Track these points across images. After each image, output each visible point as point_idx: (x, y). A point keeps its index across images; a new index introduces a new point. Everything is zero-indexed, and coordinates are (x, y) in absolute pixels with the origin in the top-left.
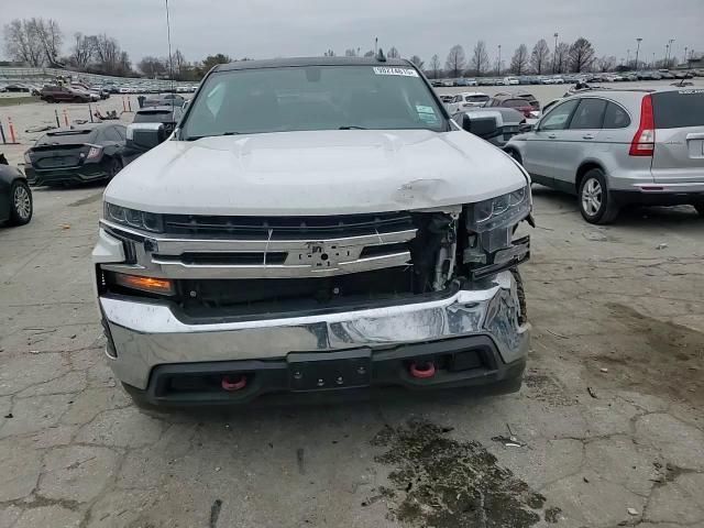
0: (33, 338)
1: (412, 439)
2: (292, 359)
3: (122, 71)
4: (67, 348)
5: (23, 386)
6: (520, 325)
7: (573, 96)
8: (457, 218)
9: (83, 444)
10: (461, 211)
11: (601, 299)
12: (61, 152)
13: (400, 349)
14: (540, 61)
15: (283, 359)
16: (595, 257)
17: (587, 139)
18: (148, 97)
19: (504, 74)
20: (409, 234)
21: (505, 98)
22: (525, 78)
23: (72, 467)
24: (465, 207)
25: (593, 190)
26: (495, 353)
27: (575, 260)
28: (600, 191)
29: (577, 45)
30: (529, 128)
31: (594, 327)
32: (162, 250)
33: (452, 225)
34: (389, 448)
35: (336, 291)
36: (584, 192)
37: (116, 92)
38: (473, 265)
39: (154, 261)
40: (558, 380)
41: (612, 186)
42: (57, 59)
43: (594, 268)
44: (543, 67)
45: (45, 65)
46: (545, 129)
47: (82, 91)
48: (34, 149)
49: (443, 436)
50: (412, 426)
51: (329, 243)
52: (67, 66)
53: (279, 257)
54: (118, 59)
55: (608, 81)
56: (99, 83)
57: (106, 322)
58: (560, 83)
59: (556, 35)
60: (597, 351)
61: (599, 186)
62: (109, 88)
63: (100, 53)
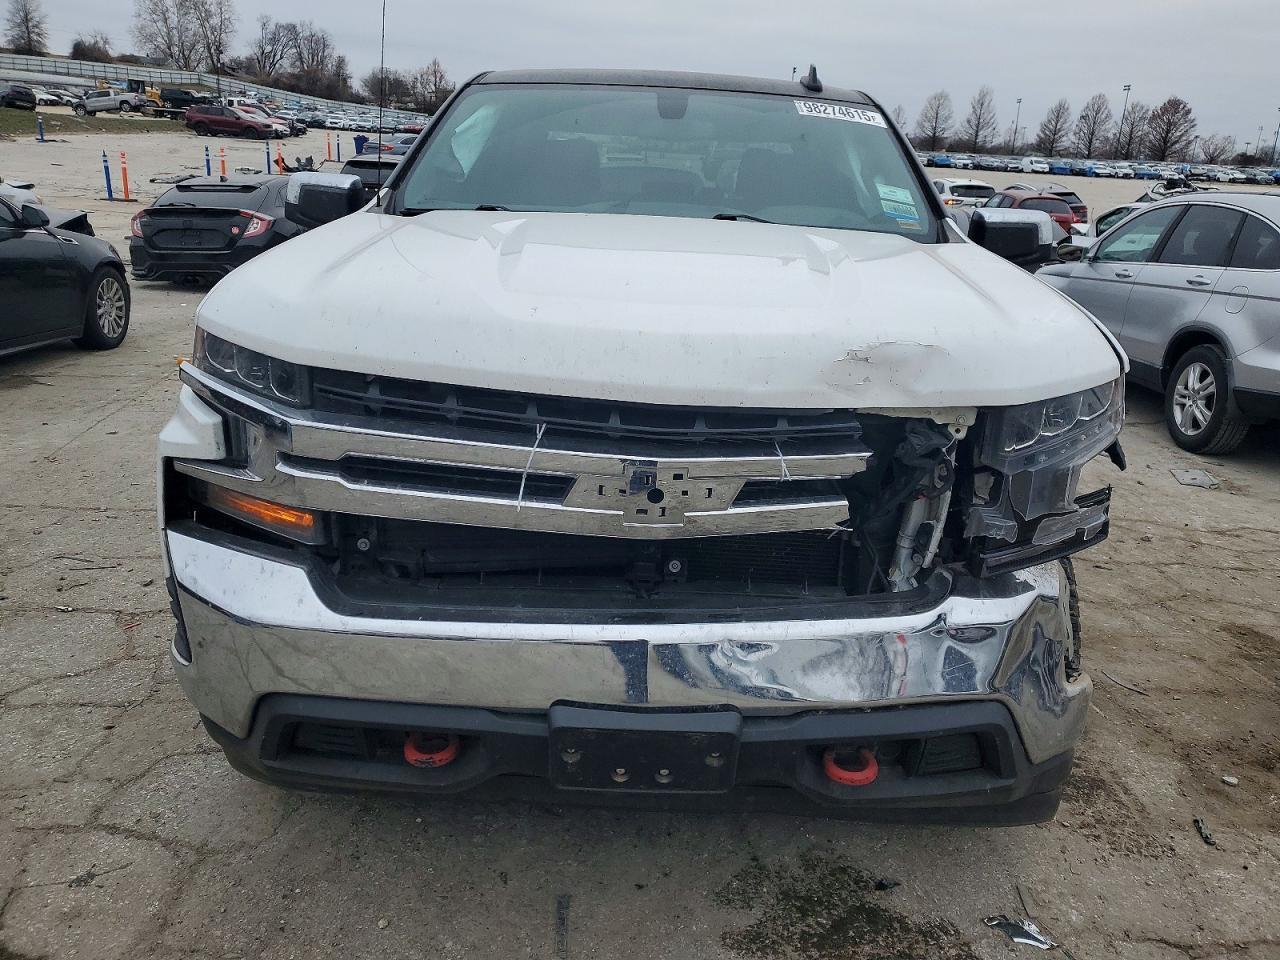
0: (70, 576)
1: (808, 899)
2: (563, 718)
3: (335, 88)
4: (128, 606)
5: (24, 680)
6: (1068, 676)
7: (1162, 202)
8: (962, 435)
9: (113, 829)
10: (972, 422)
11: (1214, 614)
12: (199, 222)
13: (805, 719)
14: (1092, 134)
15: (542, 715)
16: (1198, 522)
17: (1196, 285)
18: (373, 138)
19: (1022, 152)
20: (852, 462)
21: (1025, 194)
22: (1061, 162)
23: (81, 882)
24: (983, 413)
25: (1197, 386)
26: (1014, 741)
27: (1155, 523)
28: (1212, 389)
29: (1165, 109)
30: (1077, 255)
31: (1200, 676)
32: (299, 446)
33: (949, 451)
34: (757, 913)
35: (675, 566)
36: (1180, 387)
37: (319, 125)
38: (983, 542)
39: (281, 467)
40: (1126, 791)
41: (1239, 381)
42: (225, 58)
43: (1196, 545)
44: (1096, 144)
45: (202, 67)
46: (1110, 258)
47: (260, 118)
48: (150, 213)
49: (874, 898)
50: (809, 865)
51: (669, 467)
52: (241, 73)
53: (553, 487)
54: (330, 66)
55: (1218, 180)
56: (290, 105)
57: (175, 586)
58: (1126, 176)
59: (1128, 88)
60: (1208, 732)
61: (1210, 379)
62: (308, 116)
63: (300, 54)
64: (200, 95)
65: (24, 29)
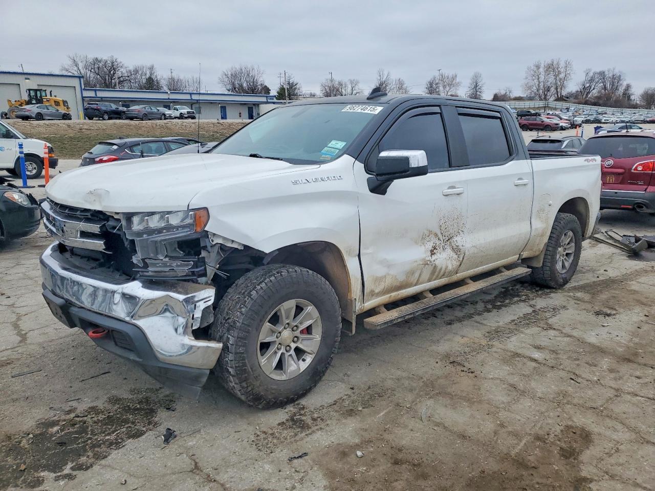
42: (564, 93)
52: (570, 99)
54: (620, 90)
63: (605, 86)
64: (534, 112)
65: (475, 90)
